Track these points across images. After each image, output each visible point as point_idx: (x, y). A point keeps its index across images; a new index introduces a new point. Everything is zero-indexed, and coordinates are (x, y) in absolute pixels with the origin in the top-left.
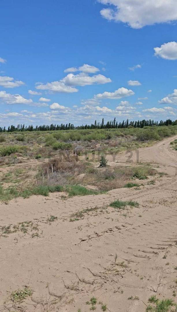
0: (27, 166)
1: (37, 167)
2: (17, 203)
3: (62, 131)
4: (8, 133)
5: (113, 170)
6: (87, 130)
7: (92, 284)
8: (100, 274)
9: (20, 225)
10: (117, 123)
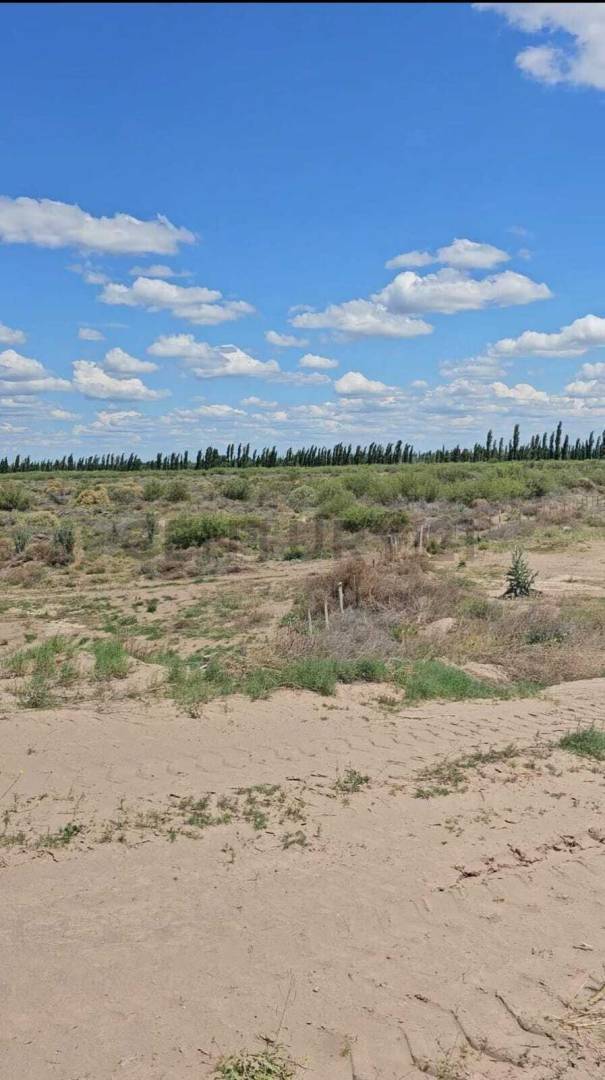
0: (257, 585)
1: (291, 589)
2: (229, 716)
3: (373, 466)
4: (195, 472)
5: (558, 609)
6: (459, 465)
7: (520, 1065)
8: (548, 1027)
9: (243, 798)
10: (566, 441)
